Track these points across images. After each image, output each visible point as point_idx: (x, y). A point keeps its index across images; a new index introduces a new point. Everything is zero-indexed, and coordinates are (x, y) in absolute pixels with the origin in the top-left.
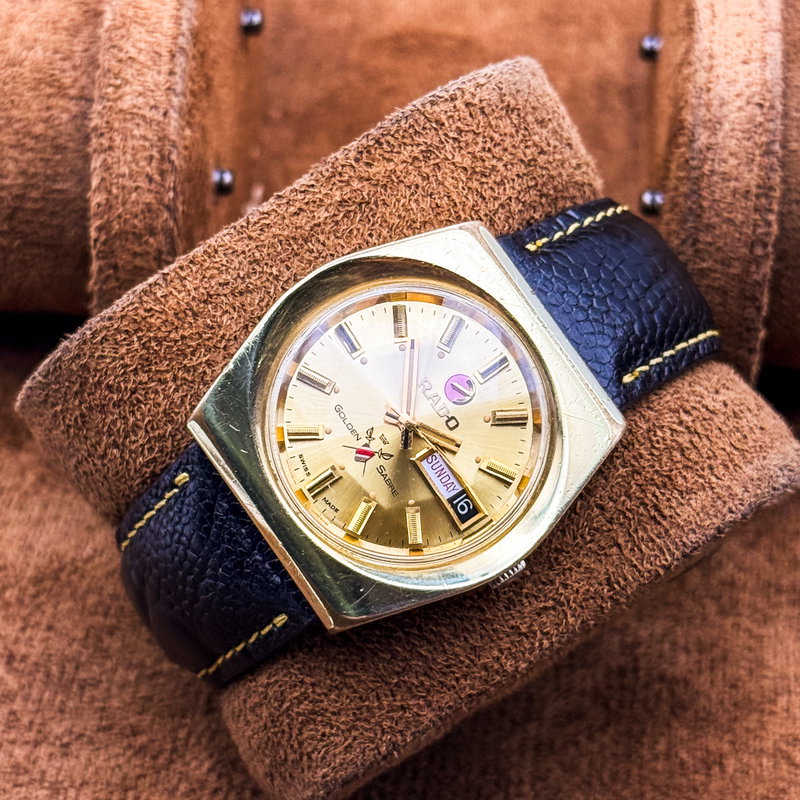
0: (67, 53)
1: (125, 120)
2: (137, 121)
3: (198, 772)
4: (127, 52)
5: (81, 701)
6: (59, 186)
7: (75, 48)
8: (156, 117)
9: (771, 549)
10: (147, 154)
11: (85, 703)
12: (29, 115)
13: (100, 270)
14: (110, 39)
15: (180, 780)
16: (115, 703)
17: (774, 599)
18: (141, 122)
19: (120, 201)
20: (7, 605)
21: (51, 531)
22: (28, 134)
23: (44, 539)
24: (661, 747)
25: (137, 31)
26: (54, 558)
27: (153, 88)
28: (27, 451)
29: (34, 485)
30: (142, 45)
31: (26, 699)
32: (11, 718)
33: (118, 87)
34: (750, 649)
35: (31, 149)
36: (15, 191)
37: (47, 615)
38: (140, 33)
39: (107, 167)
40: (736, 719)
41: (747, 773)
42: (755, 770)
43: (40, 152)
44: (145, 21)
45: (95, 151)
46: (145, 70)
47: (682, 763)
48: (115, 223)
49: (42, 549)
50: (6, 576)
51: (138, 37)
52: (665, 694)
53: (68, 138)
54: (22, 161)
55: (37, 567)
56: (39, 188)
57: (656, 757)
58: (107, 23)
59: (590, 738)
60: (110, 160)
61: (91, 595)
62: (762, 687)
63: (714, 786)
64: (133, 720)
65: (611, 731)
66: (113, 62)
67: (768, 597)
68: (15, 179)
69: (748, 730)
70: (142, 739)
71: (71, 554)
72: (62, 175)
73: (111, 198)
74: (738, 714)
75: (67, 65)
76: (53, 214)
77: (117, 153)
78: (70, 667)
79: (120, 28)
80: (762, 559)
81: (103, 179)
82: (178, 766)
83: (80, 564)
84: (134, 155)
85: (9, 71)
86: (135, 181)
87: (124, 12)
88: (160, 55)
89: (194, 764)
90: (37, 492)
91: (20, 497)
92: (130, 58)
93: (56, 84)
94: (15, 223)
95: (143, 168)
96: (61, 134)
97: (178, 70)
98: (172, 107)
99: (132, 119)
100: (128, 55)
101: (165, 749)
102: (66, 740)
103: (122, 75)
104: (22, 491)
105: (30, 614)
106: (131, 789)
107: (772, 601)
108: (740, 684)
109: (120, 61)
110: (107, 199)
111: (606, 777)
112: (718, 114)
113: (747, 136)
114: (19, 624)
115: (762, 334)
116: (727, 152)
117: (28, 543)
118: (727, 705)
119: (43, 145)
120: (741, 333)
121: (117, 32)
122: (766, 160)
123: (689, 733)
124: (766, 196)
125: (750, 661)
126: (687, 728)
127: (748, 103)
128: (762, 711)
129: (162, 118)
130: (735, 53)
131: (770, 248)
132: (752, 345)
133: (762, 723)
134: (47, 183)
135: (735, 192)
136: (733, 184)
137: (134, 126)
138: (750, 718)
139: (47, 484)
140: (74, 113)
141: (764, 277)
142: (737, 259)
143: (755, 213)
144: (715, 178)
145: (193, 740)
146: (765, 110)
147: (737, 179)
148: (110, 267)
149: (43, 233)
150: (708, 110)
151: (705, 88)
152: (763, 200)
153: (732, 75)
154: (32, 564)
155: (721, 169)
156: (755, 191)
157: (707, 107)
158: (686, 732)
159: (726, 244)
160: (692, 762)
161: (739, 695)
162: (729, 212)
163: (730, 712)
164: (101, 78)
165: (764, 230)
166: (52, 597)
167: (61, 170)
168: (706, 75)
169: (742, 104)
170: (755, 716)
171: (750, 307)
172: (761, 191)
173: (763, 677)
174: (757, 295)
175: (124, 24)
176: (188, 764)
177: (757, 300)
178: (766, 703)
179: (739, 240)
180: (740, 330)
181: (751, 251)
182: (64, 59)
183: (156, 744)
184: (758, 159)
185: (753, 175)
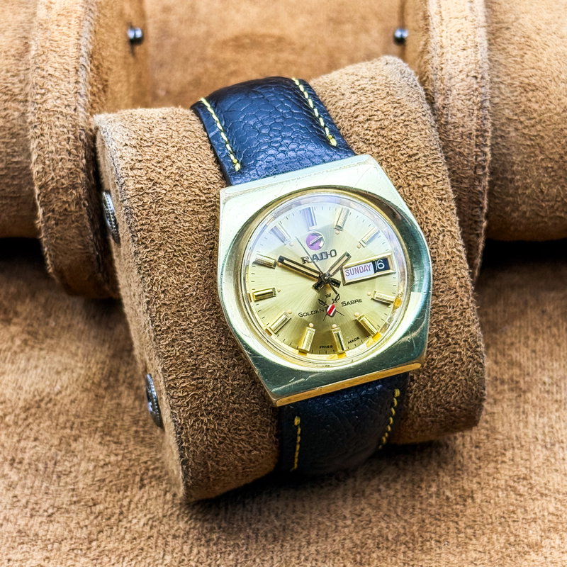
0: (15, 72)
1: (49, 116)
2: (57, 116)
3: (137, 526)
4: (47, 71)
5: (59, 486)
6: (15, 160)
7: (20, 68)
8: (69, 112)
9: (496, 356)
10: (66, 136)
11: (62, 486)
13: (44, 214)
14: (35, 63)
15: (126, 532)
16: (81, 485)
17: (500, 388)
18: (60, 116)
19: (51, 168)
20: (8, 426)
21: (33, 377)
23: (29, 382)
24: (434, 489)
25: (51, 56)
26: (36, 393)
27: (66, 93)
28: (15, 324)
29: (19, 346)
30: (57, 65)
31: (23, 487)
32: (15, 499)
33: (43, 94)
37: (34, 431)
39: (41, 148)
40: (480, 467)
41: (490, 502)
42: (495, 499)
43: (2, 138)
44: (58, 49)
45: (32, 137)
46: (60, 82)
47: (448, 498)
48: (50, 183)
49: (28, 388)
50: (6, 408)
51: (53, 60)
53: (19, 128)
55: (25, 400)
56: (3, 160)
57: (431, 496)
58: (33, 53)
59: (388, 486)
60: (42, 142)
61: (61, 416)
62: (495, 445)
63: (468, 512)
64: (93, 495)
65: (401, 481)
66: (39, 78)
67: (496, 387)
69: (488, 474)
70: (100, 507)
71: (47, 390)
72: (17, 152)
73: (46, 167)
74: (481, 464)
75: (16, 80)
76: (13, 178)
77: (47, 137)
78: (51, 464)
79: (41, 55)
81: (39, 155)
82: (124, 523)
83: (53, 396)
84: (57, 138)
86: (60, 155)
87: (43, 44)
88: (69, 71)
89: (134, 521)
90: (22, 351)
91: (11, 354)
92: (49, 74)
93: (9, 92)
95: (64, 146)
96: (15, 125)
97: (81, 80)
98: (79, 104)
99: (54, 114)
101: (115, 513)
102: (50, 511)
103: (45, 86)
104: (12, 351)
105: (23, 431)
106: (94, 540)
107: (499, 389)
108: (481, 445)
109: (43, 77)
110: (43, 168)
111: (399, 510)
112: (449, 85)
113: (469, 97)
114: (16, 438)
115: (485, 224)
116: (456, 109)
117: (18, 385)
118: (474, 458)
119: (4, 133)
120: (471, 225)
121: (40, 58)
122: (481, 113)
123: (451, 479)
124: (483, 136)
125: (487, 430)
126: (449, 476)
127: (468, 76)
128: (496, 462)
129: (73, 113)
130: (456, 44)
131: (487, 170)
132: (478, 232)
133: (497, 469)
134: (8, 158)
135: (462, 135)
136: (461, 129)
137: (56, 119)
138: (489, 466)
139: (29, 345)
140: (22, 111)
141: (484, 187)
142: (467, 178)
143: (476, 147)
144: (449, 126)
145: (133, 506)
146: (479, 80)
147: (463, 126)
148: (50, 211)
149: (8, 190)
150: (442, 82)
151: (439, 68)
152: (481, 139)
153: (455, 57)
154: (22, 398)
155: (453, 120)
156: (475, 133)
157: (442, 80)
158: (449, 478)
159: (459, 169)
160: (454, 498)
161: (481, 452)
162: (459, 148)
163: (476, 464)
164: (32, 89)
165: (483, 158)
166: (36, 419)
167: (16, 149)
168: (439, 59)
169: (464, 76)
170: (493, 464)
171: (476, 208)
172: (479, 133)
173: (496, 439)
174: (481, 200)
175: (44, 52)
176: (130, 522)
177: (480, 203)
178: (499, 456)
179: (467, 166)
180: (470, 222)
181: (475, 172)
182: (14, 76)
183: (109, 510)
184: (476, 112)
185: (473, 123)
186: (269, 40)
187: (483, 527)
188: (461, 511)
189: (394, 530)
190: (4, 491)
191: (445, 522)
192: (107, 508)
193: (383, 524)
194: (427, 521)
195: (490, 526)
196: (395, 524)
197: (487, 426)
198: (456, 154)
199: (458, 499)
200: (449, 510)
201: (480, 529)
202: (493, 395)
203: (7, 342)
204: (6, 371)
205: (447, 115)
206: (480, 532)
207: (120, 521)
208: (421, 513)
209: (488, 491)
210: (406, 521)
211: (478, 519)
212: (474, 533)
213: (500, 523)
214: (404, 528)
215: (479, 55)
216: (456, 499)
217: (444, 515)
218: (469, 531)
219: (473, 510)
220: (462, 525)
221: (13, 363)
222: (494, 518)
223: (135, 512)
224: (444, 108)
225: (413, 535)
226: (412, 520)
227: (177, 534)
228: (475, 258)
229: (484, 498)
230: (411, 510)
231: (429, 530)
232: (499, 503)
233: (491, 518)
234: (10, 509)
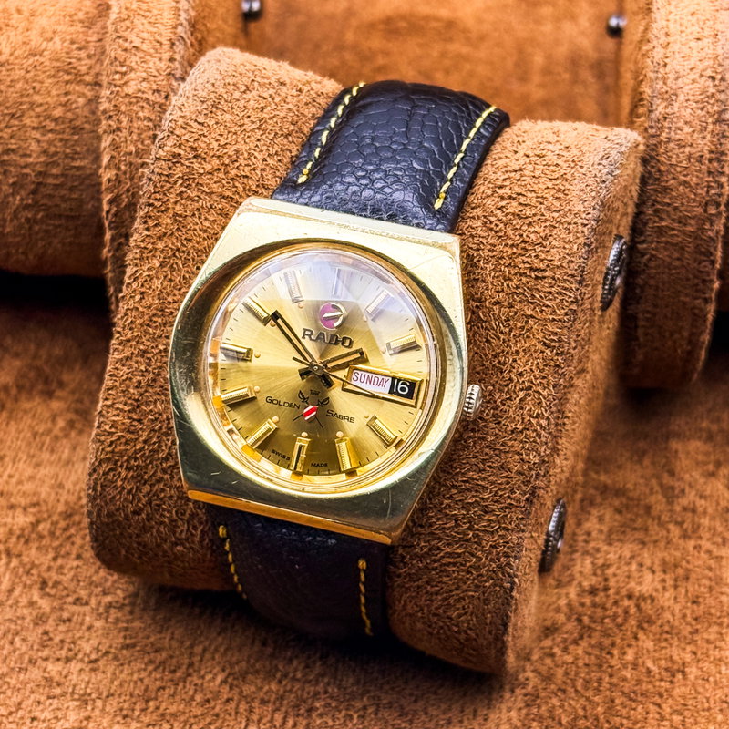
0: (83, 43)
1: (131, 103)
2: (141, 104)
3: (212, 684)
4: (131, 42)
6: (77, 164)
7: (89, 39)
8: (158, 100)
10: (151, 133)
11: (111, 623)
12: (49, 99)
13: (113, 239)
14: (116, 31)
15: (196, 690)
18: (145, 104)
19: (128, 176)
20: (41, 537)
21: (80, 471)
22: (48, 117)
23: (73, 478)
24: (630, 656)
25: (138, 21)
27: (156, 74)
28: (59, 398)
29: (62, 429)
30: (145, 35)
32: (45, 637)
33: (124, 74)
34: (710, 569)
35: (51, 131)
36: (39, 168)
37: (76, 546)
38: (143, 24)
39: (115, 146)
40: (697, 631)
41: (708, 680)
42: (714, 676)
43: (59, 133)
44: (147, 14)
45: (105, 132)
46: (148, 58)
47: (649, 671)
48: (124, 196)
49: (71, 487)
50: (40, 512)
51: (141, 27)
52: (633, 610)
53: (84, 120)
54: (44, 141)
55: (67, 503)
56: (59, 165)
57: (625, 667)
58: (113, 16)
59: (565, 650)
60: (118, 139)
62: (721, 602)
63: (677, 692)
65: (584, 644)
66: (119, 51)
68: (38, 157)
69: (708, 642)
72: (79, 154)
73: (120, 173)
74: (699, 627)
75: (83, 54)
76: (72, 189)
77: (125, 133)
79: (124, 20)
80: (721, 487)
81: (112, 157)
82: (195, 679)
84: (139, 135)
85: (31, 61)
86: (141, 158)
87: (129, 5)
88: (161, 44)
90: (67, 436)
91: (51, 439)
92: (134, 47)
93: (73, 71)
94: (38, 197)
95: (148, 146)
96: (78, 116)
97: (177, 57)
98: (173, 90)
99: (137, 102)
100: (133, 44)
102: (93, 657)
103: (127, 63)
104: (53, 434)
105: (61, 545)
106: (152, 699)
108: (701, 600)
109: (126, 50)
110: (117, 175)
111: (579, 684)
112: (674, 87)
113: (701, 106)
114: (51, 555)
115: (716, 285)
116: (682, 121)
117: (59, 482)
118: (689, 619)
119: (62, 126)
120: (697, 285)
121: (122, 24)
122: (718, 127)
123: (655, 645)
124: (719, 161)
125: (710, 579)
126: (653, 641)
127: (701, 76)
128: (720, 625)
129: (164, 101)
130: (689, 30)
131: (722, 208)
132: (707, 296)
133: (721, 634)
134: (66, 161)
135: (689, 157)
136: (688, 150)
137: (139, 109)
138: (710, 630)
139: (76, 428)
140: (90, 97)
141: (717, 233)
142: (693, 218)
143: (709, 176)
144: (672, 145)
145: (208, 656)
146: (717, 82)
147: (691, 145)
148: (121, 236)
149: (63, 205)
150: (665, 83)
151: (662, 63)
152: (716, 164)
153: (686, 50)
154: (62, 500)
155: (678, 137)
156: (708, 156)
157: (665, 80)
158: (652, 644)
159: (682, 204)
160: (657, 671)
161: (700, 610)
162: (685, 176)
163: (692, 626)
164: (109, 66)
165: (717, 191)
166: (81, 529)
167: (79, 149)
168: (663, 51)
169: (697, 76)
170: (715, 629)
171: (705, 261)
172: (713, 156)
173: (722, 593)
174: (712, 250)
175: (129, 16)
176: (203, 677)
177: (711, 254)
178: (724, 617)
179: (695, 200)
180: (696, 281)
181: (705, 211)
182: (80, 49)
183: (174, 660)
184: (711, 126)
185: (706, 141)
186: (434, 24)
187: (696, 714)
188: (667, 691)
189: (570, 710)
190: (31, 626)
191: (642, 703)
192: (172, 657)
193: (555, 701)
194: (617, 701)
195: (706, 713)
196: (572, 702)
197: (710, 574)
198: (680, 184)
199: (663, 673)
200: (650, 687)
201: (692, 716)
202: (721, 533)
203: (46, 422)
204: (42, 462)
205: (670, 128)
206: (692, 720)
207: (189, 675)
208: (609, 689)
209: (706, 664)
210: (587, 699)
211: (690, 702)
212: (683, 721)
213: (721, 710)
214: (584, 708)
215: (719, 48)
216: (660, 673)
217: (642, 695)
218: (677, 718)
219: (683, 689)
220: (666, 709)
221: (52, 451)
222: (712, 702)
223: (209, 664)
224: (666, 118)
225: (597, 719)
226: (596, 699)
227: (266, 698)
228: (702, 332)
229: (700, 673)
230: (596, 685)
231: (619, 713)
232: (721, 682)
233: (708, 702)
234: (38, 650)
